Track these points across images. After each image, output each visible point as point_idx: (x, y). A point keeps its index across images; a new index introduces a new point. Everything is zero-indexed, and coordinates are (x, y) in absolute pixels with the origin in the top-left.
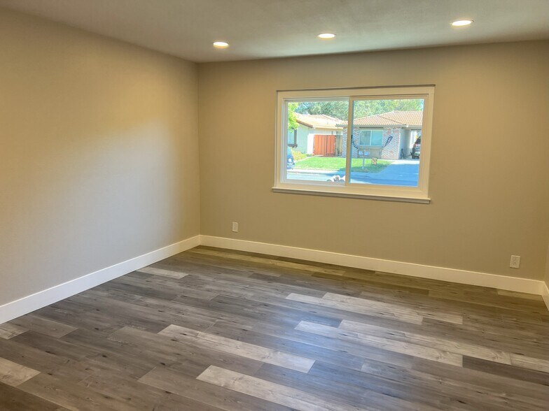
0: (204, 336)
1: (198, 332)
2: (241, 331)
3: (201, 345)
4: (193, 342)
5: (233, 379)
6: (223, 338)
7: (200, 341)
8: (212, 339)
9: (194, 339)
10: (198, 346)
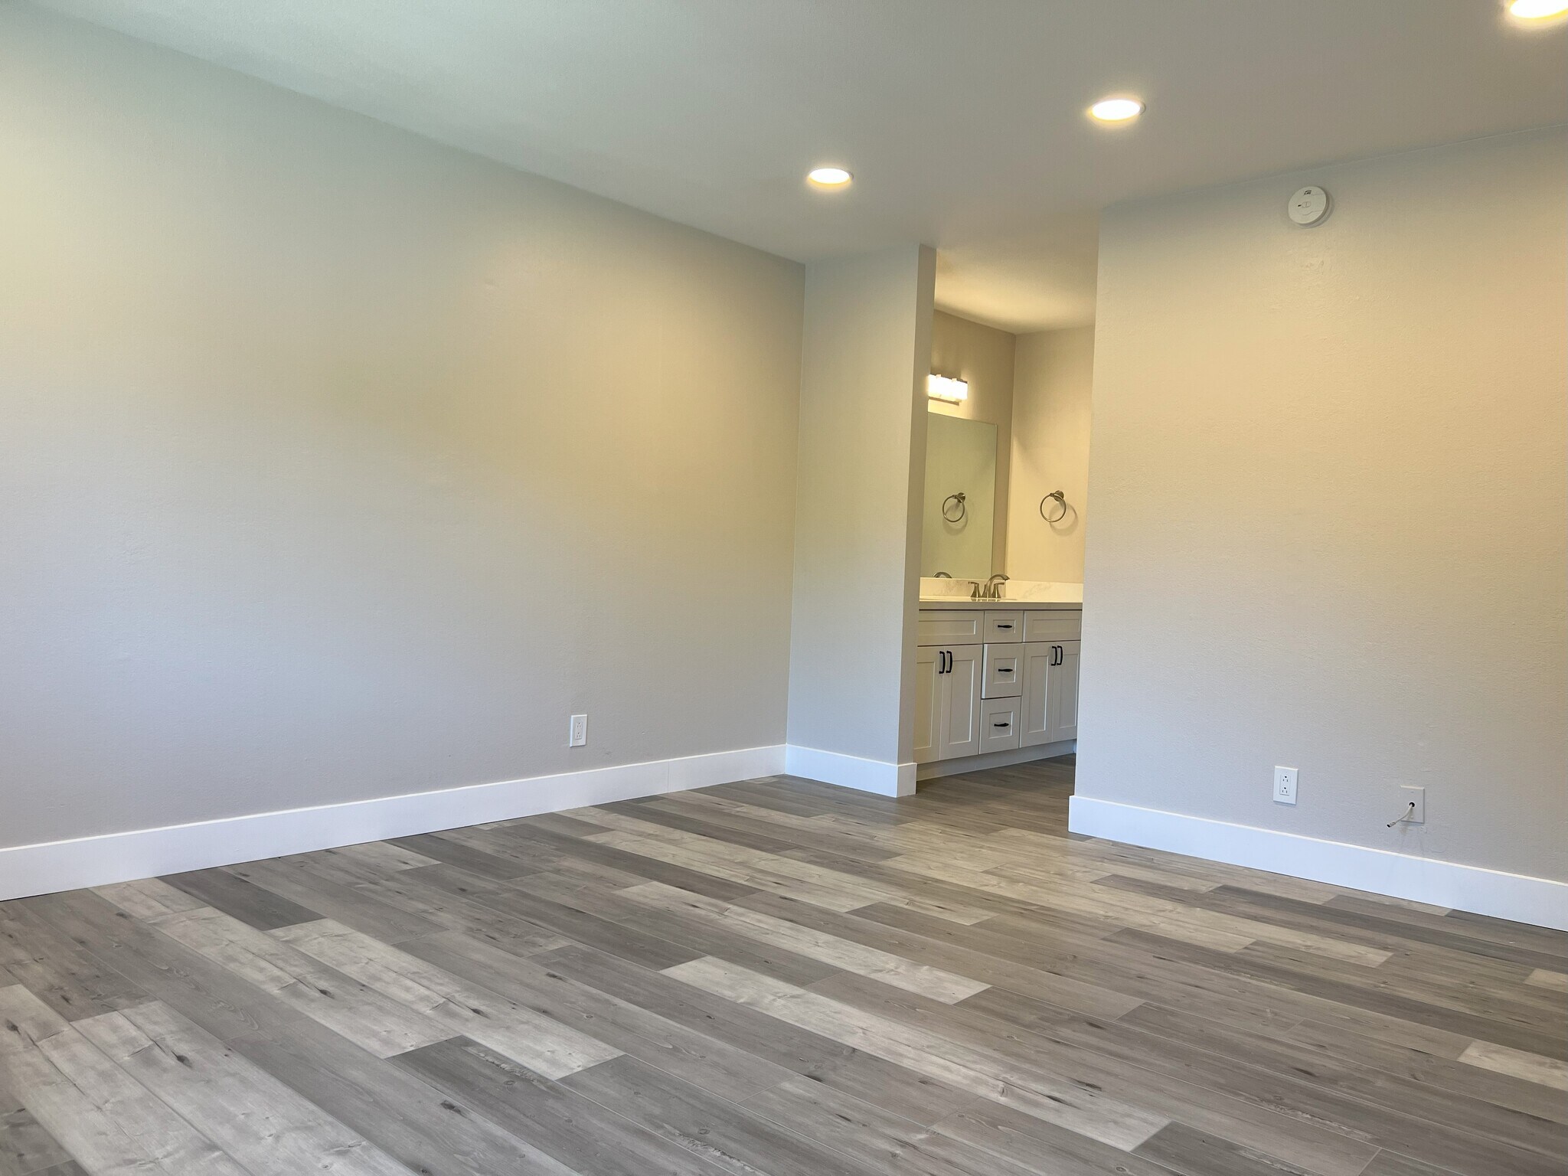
0: (977, 1081)
1: (1003, 1100)
2: (832, 1076)
3: (986, 1057)
4: (1013, 1069)
5: (898, 974)
6: (907, 1063)
7: (991, 1069)
8: (947, 1069)
9: (1014, 1078)
10: (997, 1055)
